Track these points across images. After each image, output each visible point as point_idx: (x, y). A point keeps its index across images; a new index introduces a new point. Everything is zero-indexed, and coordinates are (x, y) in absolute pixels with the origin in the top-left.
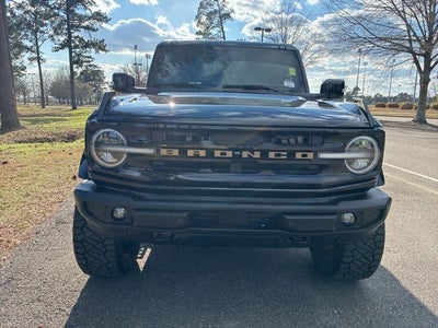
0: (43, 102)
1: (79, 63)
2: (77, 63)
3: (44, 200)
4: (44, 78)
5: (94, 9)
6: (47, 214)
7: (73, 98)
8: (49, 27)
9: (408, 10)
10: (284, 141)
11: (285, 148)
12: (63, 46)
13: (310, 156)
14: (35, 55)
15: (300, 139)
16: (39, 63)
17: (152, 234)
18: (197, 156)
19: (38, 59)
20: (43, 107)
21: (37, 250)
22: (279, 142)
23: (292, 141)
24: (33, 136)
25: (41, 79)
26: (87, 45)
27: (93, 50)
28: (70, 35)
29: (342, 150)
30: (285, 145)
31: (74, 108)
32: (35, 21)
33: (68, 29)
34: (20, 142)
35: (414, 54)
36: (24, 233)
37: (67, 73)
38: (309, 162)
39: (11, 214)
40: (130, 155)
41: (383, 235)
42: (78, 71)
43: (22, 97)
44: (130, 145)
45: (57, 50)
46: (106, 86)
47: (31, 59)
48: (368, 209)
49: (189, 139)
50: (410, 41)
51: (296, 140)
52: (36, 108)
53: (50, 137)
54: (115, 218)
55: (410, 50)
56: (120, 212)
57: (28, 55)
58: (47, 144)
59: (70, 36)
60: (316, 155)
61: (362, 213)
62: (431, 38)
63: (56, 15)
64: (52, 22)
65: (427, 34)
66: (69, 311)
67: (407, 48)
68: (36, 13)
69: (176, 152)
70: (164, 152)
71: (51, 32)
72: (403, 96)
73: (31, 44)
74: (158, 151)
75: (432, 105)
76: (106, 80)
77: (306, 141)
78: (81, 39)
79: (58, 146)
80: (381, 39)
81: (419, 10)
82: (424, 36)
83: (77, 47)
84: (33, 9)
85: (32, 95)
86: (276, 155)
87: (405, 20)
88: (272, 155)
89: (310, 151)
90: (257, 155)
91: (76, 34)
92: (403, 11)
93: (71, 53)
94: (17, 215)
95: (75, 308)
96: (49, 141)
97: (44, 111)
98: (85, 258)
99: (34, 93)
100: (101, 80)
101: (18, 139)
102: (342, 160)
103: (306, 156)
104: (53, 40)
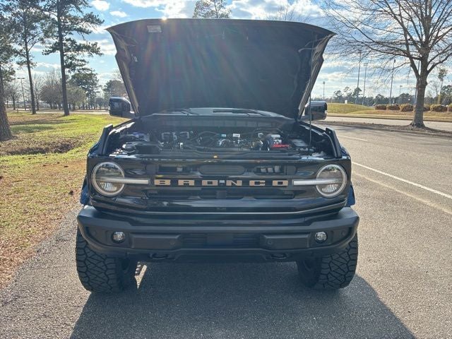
0: (34, 107)
1: (72, 67)
2: (68, 66)
3: (43, 217)
4: (34, 82)
5: (86, 11)
6: (46, 232)
7: (65, 102)
8: (39, 30)
9: (404, 15)
10: (263, 170)
11: (264, 177)
12: (54, 49)
13: (285, 183)
14: (24, 59)
15: (277, 169)
16: (29, 68)
17: (149, 254)
18: (186, 185)
19: (28, 62)
20: (34, 113)
21: (39, 268)
22: (258, 171)
23: (270, 170)
24: (26, 146)
25: (31, 84)
26: (79, 48)
27: (86, 53)
28: (61, 37)
29: (314, 178)
30: (264, 174)
31: (67, 114)
32: (24, 23)
33: (60, 32)
34: (12, 153)
35: (411, 58)
36: (26, 252)
37: (58, 77)
38: (285, 189)
39: (11, 233)
40: (127, 185)
41: (356, 248)
42: (70, 74)
43: (10, 102)
44: (127, 176)
45: (47, 53)
46: (100, 89)
47: (20, 64)
48: (338, 228)
49: (180, 170)
50: (407, 45)
51: (274, 169)
52: (26, 114)
53: (43, 147)
54: (115, 241)
55: (407, 54)
56: (119, 236)
57: (18, 59)
58: (40, 156)
59: (61, 39)
60: (290, 182)
61: (332, 232)
62: (427, 41)
63: (47, 17)
64: (43, 24)
65: (424, 38)
66: (73, 325)
67: (404, 51)
68: (25, 15)
69: (168, 182)
70: (157, 182)
71: (42, 35)
72: (405, 97)
73: (21, 48)
74: (152, 181)
75: (431, 107)
76: (99, 83)
77: (282, 170)
78: (73, 42)
79: (52, 157)
80: (378, 43)
81: (416, 13)
82: (421, 40)
83: (68, 50)
84: (22, 11)
85: (21, 100)
86: (256, 183)
87: (402, 24)
88: (252, 183)
89: (285, 179)
90: (239, 183)
91: (68, 37)
92: (400, 15)
93: (62, 56)
94: (17, 234)
95: (79, 322)
96: (43, 152)
97: (34, 117)
98: (87, 276)
99: (24, 97)
100: (94, 84)
101: (9, 150)
102: (314, 186)
103: (282, 183)
104: (43, 42)
